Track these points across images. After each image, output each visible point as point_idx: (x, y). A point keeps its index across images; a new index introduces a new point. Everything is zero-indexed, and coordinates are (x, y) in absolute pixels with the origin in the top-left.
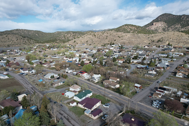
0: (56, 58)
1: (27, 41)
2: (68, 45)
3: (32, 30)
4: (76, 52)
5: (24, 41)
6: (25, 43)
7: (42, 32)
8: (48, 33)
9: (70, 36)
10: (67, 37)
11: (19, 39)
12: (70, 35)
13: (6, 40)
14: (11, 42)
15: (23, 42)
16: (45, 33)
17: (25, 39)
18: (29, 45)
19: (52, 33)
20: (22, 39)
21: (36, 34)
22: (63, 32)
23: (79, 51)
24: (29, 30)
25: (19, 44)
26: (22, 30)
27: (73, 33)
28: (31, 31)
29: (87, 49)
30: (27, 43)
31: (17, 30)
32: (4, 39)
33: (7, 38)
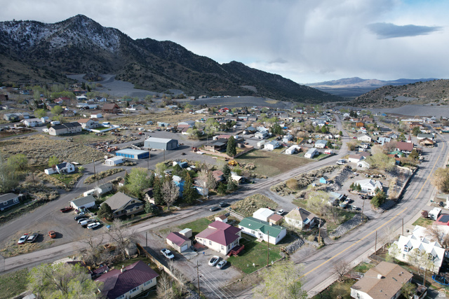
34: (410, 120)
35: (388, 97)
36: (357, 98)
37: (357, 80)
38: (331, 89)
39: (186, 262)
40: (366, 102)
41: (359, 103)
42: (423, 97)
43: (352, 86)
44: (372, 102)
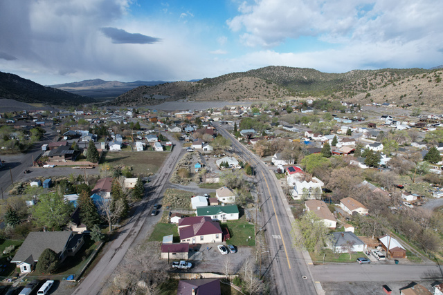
0: (291, 132)
1: (272, 91)
2: (346, 104)
3: (297, 68)
4: (350, 121)
5: (268, 90)
6: (268, 94)
7: (319, 72)
8: (331, 74)
9: (379, 81)
10: (371, 84)
11: (258, 86)
12: (382, 80)
13: (237, 87)
14: (243, 92)
15: (265, 93)
16: (324, 73)
17: (269, 86)
18: (273, 99)
19: (340, 73)
20: (264, 85)
21: (303, 75)
22: (371, 71)
23: (360, 120)
24: (291, 68)
25: (255, 96)
26: (278, 67)
27: (392, 75)
28: (294, 68)
29: (386, 117)
30: (271, 95)
31: (269, 68)
32: (235, 85)
33: (240, 83)
34: (183, 113)
35: (146, 96)
36: (117, 98)
37: (99, 82)
38: (74, 91)
39: (203, 263)
40: (128, 101)
41: (122, 102)
42: (173, 95)
43: (95, 87)
44: (133, 101)
